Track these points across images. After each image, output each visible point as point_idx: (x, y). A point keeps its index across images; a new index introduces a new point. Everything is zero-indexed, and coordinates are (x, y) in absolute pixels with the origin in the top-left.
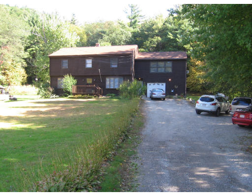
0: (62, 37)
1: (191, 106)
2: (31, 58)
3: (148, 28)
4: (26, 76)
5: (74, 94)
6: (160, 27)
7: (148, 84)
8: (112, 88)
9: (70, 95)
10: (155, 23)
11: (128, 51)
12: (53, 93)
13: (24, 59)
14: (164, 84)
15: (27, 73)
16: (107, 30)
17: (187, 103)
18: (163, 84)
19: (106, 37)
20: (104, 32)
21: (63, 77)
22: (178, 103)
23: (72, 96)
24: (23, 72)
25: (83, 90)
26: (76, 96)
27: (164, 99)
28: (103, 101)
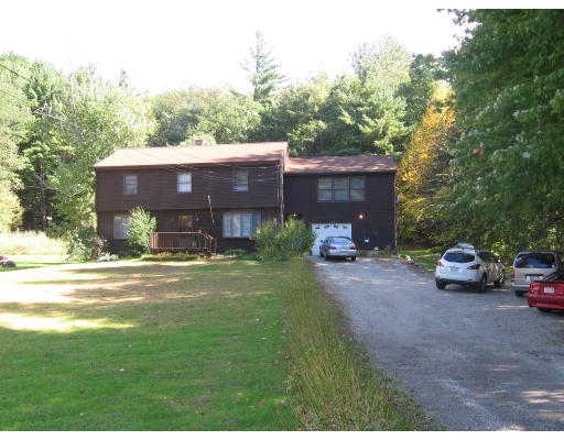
0: (116, 124)
1: (416, 272)
2: (32, 169)
3: (295, 104)
4: (22, 211)
5: (154, 252)
6: (323, 101)
7: (314, 226)
8: (238, 235)
9: (143, 252)
10: (312, 91)
11: (270, 156)
12: (105, 250)
13: (17, 172)
14: (349, 226)
15: (23, 204)
16: (205, 107)
17: (404, 267)
18: (345, 225)
19: (204, 123)
20: (199, 112)
21: (127, 213)
22: (387, 268)
23: (151, 256)
24: (14, 201)
25: (172, 241)
26: (159, 256)
27: (353, 259)
28: (226, 266)
